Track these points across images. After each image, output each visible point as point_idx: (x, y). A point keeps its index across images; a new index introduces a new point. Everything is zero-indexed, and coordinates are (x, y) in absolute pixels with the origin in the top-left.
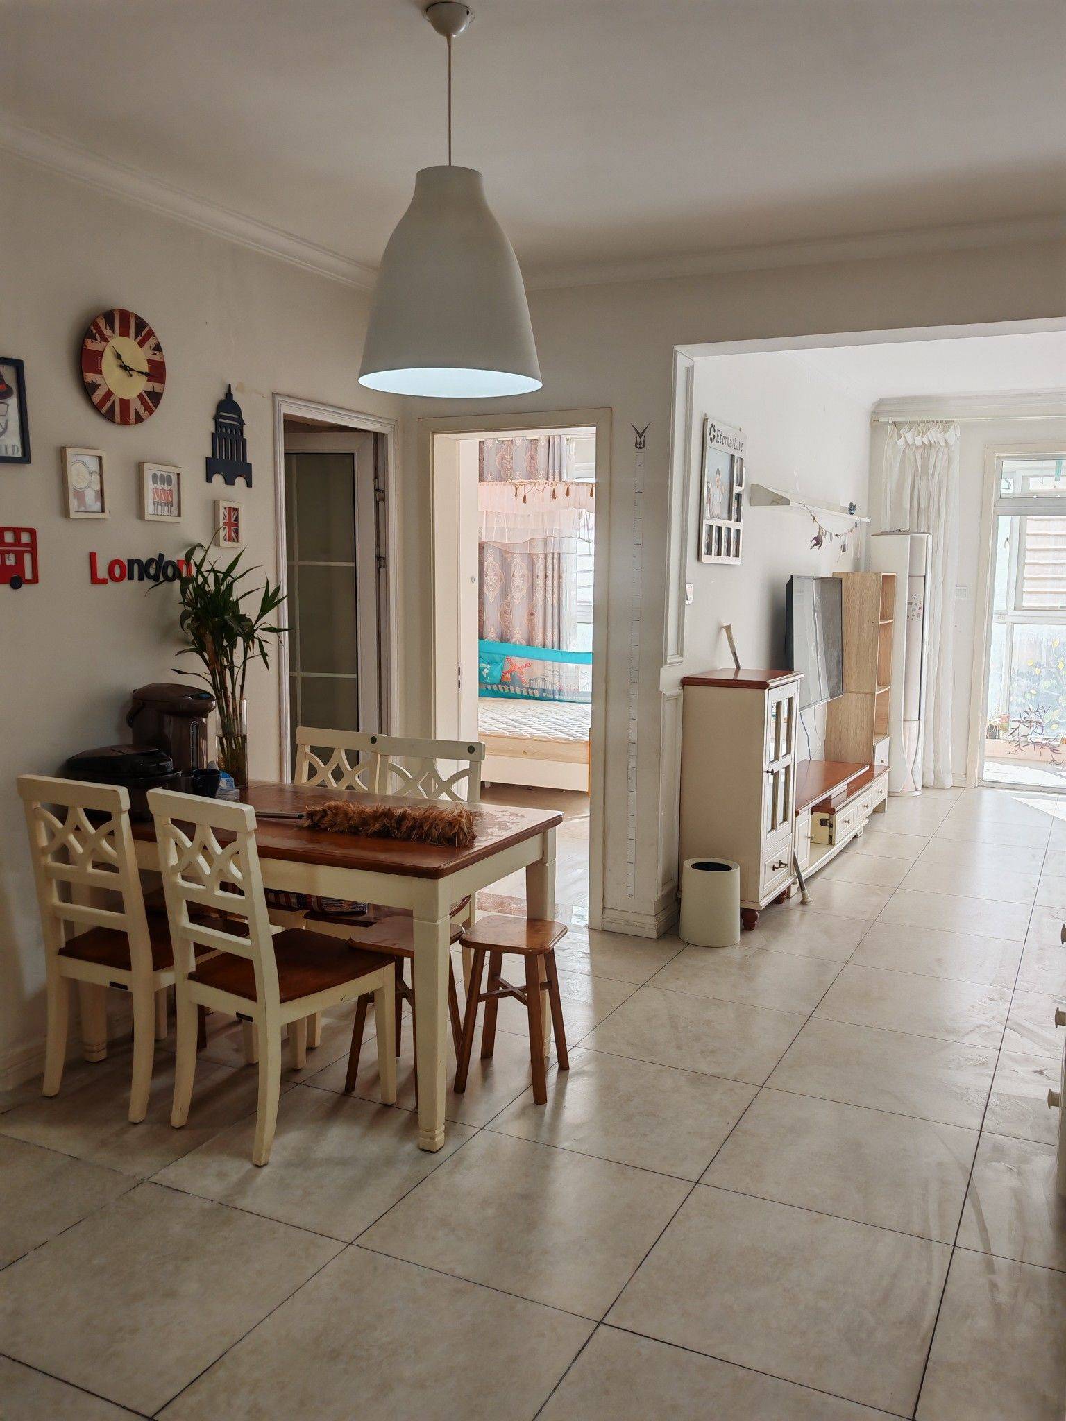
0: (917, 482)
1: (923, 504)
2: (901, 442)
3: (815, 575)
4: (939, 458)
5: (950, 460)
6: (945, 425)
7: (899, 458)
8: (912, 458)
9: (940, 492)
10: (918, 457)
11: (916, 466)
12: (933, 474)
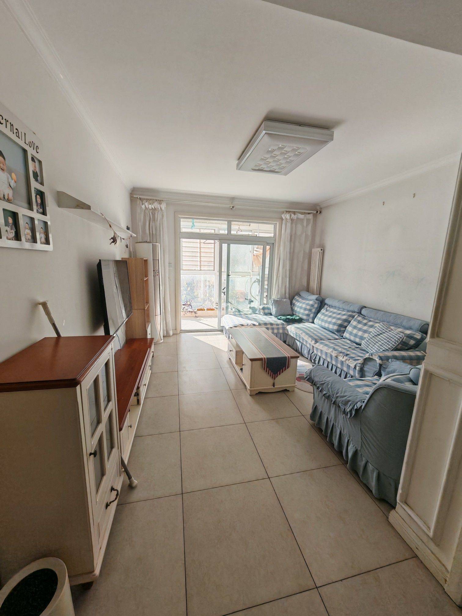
0: (151, 224)
1: (154, 232)
2: (143, 206)
3: (114, 259)
4: (159, 215)
5: (163, 216)
6: (160, 202)
7: (143, 213)
8: (148, 213)
9: (160, 228)
10: (151, 214)
11: (150, 216)
12: (157, 220)
